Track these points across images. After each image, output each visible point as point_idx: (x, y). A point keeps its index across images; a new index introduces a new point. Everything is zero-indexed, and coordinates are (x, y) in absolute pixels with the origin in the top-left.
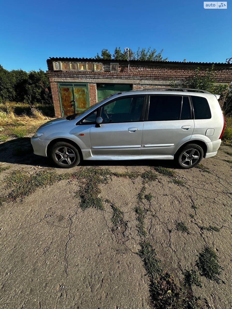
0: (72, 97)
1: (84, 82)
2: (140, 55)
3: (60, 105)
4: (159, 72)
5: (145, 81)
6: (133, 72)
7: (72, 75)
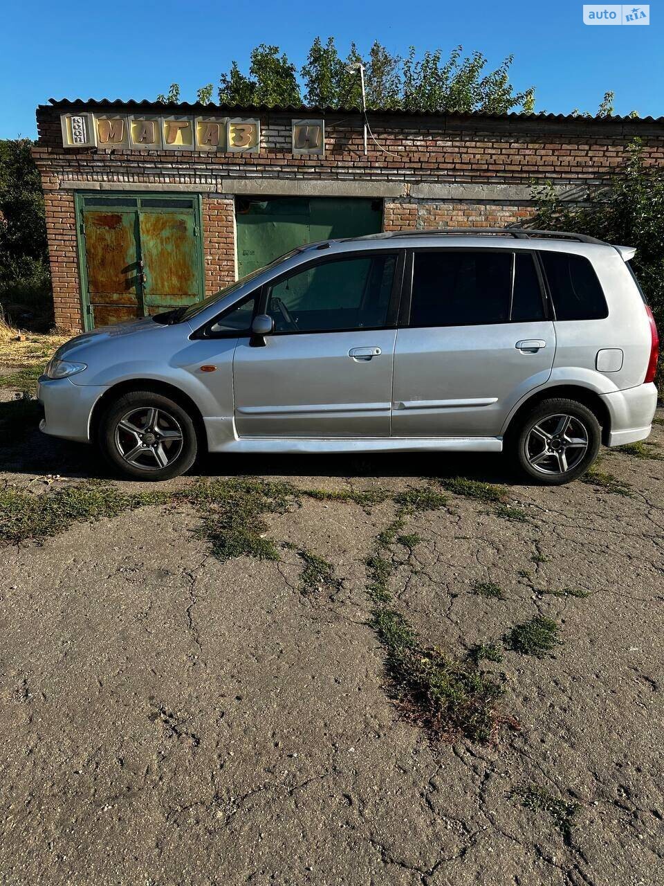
0: (132, 251)
1: (182, 190)
2: (416, 76)
3: (80, 284)
4: (490, 151)
5: (432, 185)
6: (382, 151)
7: (136, 165)
